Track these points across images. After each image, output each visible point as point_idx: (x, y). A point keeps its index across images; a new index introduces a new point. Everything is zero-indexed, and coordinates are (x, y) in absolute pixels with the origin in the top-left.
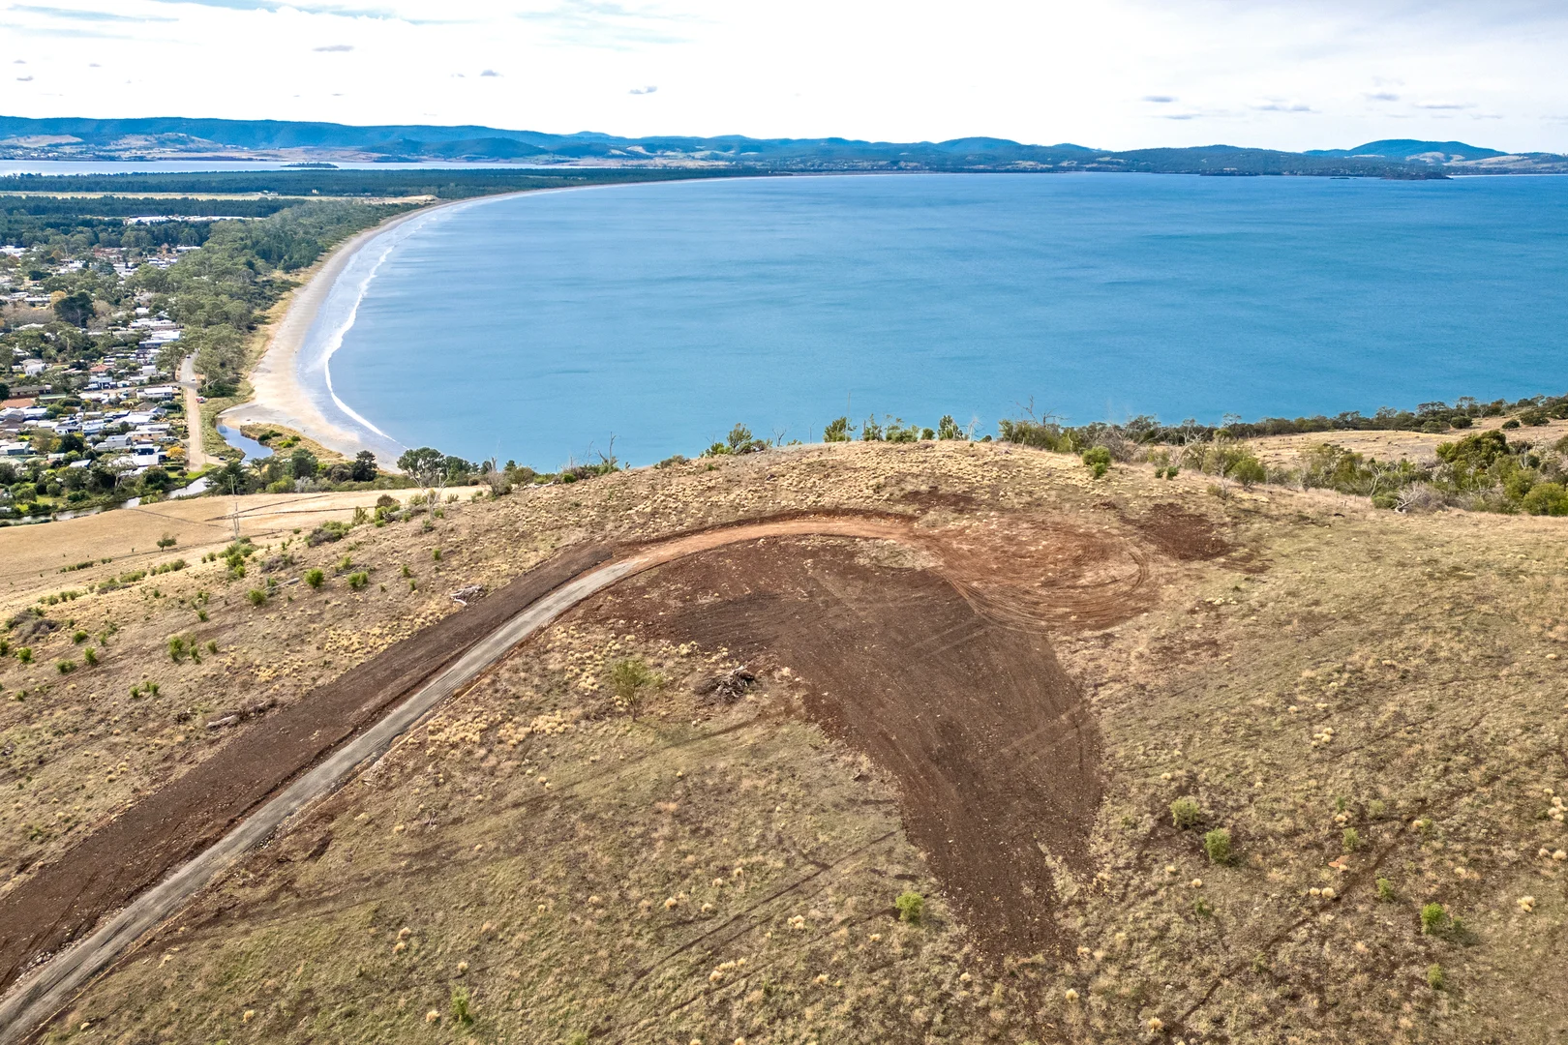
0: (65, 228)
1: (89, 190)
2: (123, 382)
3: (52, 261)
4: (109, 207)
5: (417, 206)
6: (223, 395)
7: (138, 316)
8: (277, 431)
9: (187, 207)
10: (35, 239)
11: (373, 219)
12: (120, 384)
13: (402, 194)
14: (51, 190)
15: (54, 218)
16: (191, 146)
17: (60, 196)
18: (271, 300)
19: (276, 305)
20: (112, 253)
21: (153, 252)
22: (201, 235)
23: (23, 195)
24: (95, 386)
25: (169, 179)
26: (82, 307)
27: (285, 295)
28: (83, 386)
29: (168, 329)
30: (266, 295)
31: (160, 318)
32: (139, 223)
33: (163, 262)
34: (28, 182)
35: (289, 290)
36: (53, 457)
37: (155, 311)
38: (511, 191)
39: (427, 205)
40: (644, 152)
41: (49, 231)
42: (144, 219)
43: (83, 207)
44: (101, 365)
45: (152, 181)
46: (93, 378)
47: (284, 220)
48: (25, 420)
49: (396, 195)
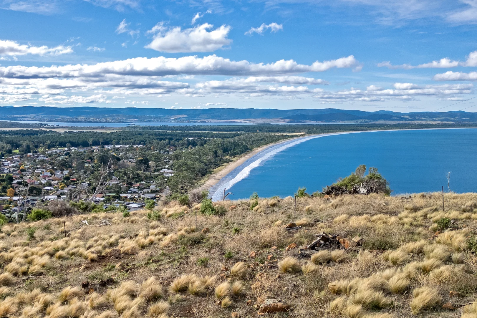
4: (181, 135)
7: (165, 168)
11: (276, 140)
15: (163, 137)
18: (217, 166)
19: (219, 168)
20: (172, 148)
27: (225, 164)
28: (125, 192)
29: (171, 173)
30: (217, 164)
31: (171, 170)
35: (228, 163)
37: (172, 167)
39: (301, 136)
40: (409, 118)
42: (190, 138)
43: (172, 134)
44: (138, 184)
46: (132, 189)
49: (289, 132)
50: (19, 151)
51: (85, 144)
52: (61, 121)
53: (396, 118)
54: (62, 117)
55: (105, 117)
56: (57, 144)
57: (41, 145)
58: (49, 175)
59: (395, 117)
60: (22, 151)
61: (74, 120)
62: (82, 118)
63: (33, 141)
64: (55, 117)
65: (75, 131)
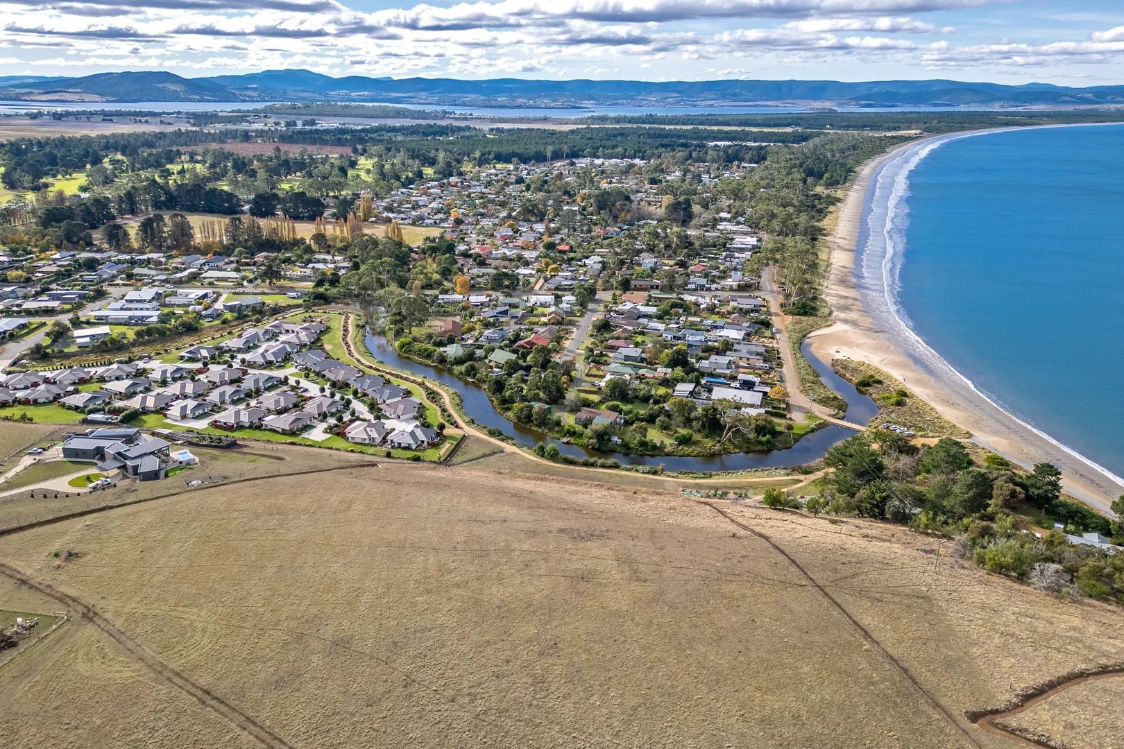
0: (671, 147)
1: (683, 124)
2: (715, 285)
3: (662, 171)
4: (696, 135)
5: (909, 139)
6: (805, 314)
7: (722, 220)
8: (877, 377)
9: (746, 136)
10: (653, 154)
11: (880, 147)
12: (714, 286)
13: (895, 129)
14: (662, 124)
15: (665, 141)
16: (741, 97)
17: (667, 127)
18: (822, 213)
19: (827, 218)
20: (701, 167)
21: (726, 168)
22: (760, 156)
23: (647, 126)
24: (693, 286)
25: (731, 118)
26: (685, 209)
27: (831, 208)
28: (684, 287)
29: (746, 234)
30: (818, 207)
31: (738, 223)
32: (716, 146)
33: (734, 175)
34: (651, 119)
35: (834, 204)
36: (661, 371)
37: (736, 216)
38: (985, 128)
39: (917, 138)
40: (1093, 98)
41: (662, 150)
42: (719, 143)
43: (679, 135)
44: (696, 265)
45: (721, 119)
46: (692, 279)
47: (815, 146)
48: (639, 317)
49: (889, 129)
50: (435, 173)
51: (540, 158)
52: (472, 105)
53: (1068, 99)
54: (470, 97)
55: (541, 97)
56: (491, 157)
57: (466, 158)
58: (510, 233)
59: (1067, 95)
60: (439, 173)
61: (494, 103)
62: (502, 99)
63: (450, 152)
64: (460, 98)
65: (506, 126)
